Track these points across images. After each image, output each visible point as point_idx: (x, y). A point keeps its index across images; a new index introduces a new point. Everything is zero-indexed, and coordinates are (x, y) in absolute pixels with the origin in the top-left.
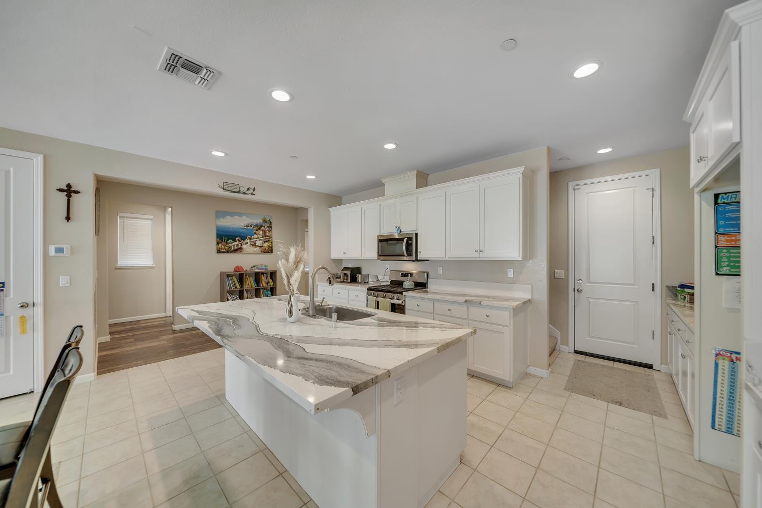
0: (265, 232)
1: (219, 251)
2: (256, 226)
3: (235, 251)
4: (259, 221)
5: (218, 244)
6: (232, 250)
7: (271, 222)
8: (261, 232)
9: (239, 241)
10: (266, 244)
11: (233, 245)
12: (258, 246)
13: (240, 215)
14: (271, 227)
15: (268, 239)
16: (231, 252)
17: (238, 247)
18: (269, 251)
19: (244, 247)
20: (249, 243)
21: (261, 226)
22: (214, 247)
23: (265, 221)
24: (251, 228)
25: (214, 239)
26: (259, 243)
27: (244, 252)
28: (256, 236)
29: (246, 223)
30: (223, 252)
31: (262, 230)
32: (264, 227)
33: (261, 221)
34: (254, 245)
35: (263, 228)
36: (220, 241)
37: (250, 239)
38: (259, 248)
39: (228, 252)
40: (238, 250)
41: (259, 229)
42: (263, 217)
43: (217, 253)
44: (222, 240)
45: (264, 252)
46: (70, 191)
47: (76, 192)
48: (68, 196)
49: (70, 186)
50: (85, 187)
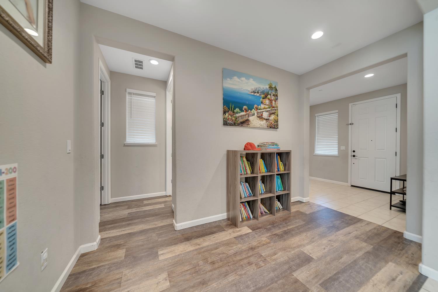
0: (271, 101)
1: (226, 123)
2: (263, 92)
3: (242, 123)
4: (265, 87)
5: (225, 113)
6: (238, 122)
7: (276, 90)
8: (267, 102)
9: (246, 111)
10: (273, 117)
11: (241, 114)
12: (265, 119)
14: (277, 96)
15: (274, 110)
16: (238, 125)
17: (245, 119)
18: (275, 126)
19: (251, 118)
20: (256, 114)
21: (268, 94)
22: (220, 117)
23: (270, 87)
24: (258, 95)
25: (220, 106)
26: (265, 115)
27: (251, 125)
28: (262, 106)
29: (253, 88)
30: (231, 125)
31: (269, 99)
32: (271, 95)
33: (268, 87)
34: (260, 117)
35: (269, 96)
36: (227, 109)
37: (257, 109)
38: (265, 121)
39: (234, 124)
40: (245, 123)
41: (266, 97)
43: (224, 124)
44: (229, 109)
45: (270, 127)
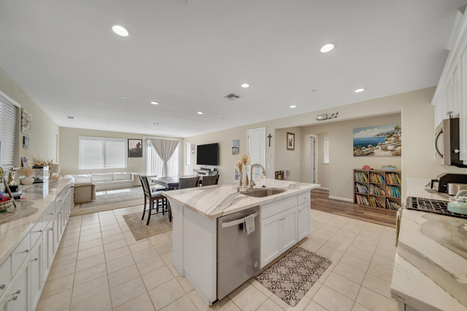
0: (398, 137)
1: (355, 155)
2: (388, 134)
3: (367, 155)
4: (391, 129)
5: (354, 150)
6: (364, 154)
8: (393, 139)
9: (371, 147)
10: (399, 148)
11: (365, 150)
12: (389, 150)
13: (372, 128)
15: (398, 143)
16: (365, 155)
17: (370, 152)
18: (398, 154)
19: (375, 151)
20: (380, 148)
21: (393, 133)
22: (352, 152)
23: (397, 129)
24: (382, 136)
25: (352, 147)
26: (390, 147)
27: (375, 155)
28: (387, 142)
29: (377, 133)
30: (358, 156)
31: (394, 137)
32: (396, 133)
33: (393, 129)
34: (385, 149)
35: (395, 135)
36: (356, 148)
37: (381, 145)
38: (390, 152)
39: (361, 155)
40: (371, 154)
41: (391, 136)
42: (395, 125)
43: (354, 156)
44: (357, 148)
45: (396, 155)
46: (270, 137)
47: (271, 137)
48: (270, 138)
49: (270, 135)
50: (273, 134)
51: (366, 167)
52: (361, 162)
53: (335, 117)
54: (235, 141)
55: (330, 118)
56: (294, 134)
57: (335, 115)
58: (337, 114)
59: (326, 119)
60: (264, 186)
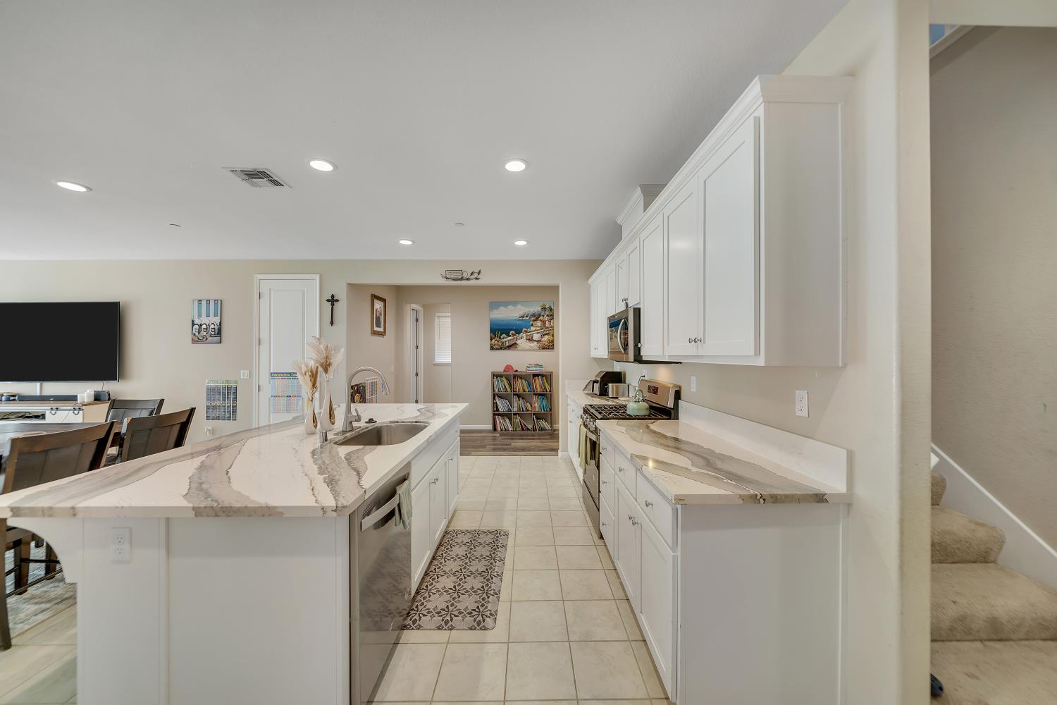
0: (544, 322)
1: (492, 348)
2: (534, 315)
3: (509, 347)
4: (537, 309)
5: (491, 339)
6: (505, 346)
7: (552, 310)
8: (539, 323)
9: (514, 335)
10: (546, 338)
11: (507, 340)
12: (535, 341)
13: (515, 303)
14: (552, 315)
15: (549, 331)
16: (505, 349)
17: (512, 343)
18: (550, 346)
19: (518, 342)
20: (525, 337)
21: (539, 316)
22: (487, 343)
23: (544, 308)
25: (487, 335)
26: (536, 337)
27: (520, 348)
28: (532, 328)
29: (521, 313)
30: (497, 349)
31: (541, 320)
32: (544, 316)
33: (539, 309)
34: (531, 340)
35: (541, 318)
36: (493, 336)
37: (526, 332)
38: (536, 343)
39: (501, 348)
40: (513, 346)
41: (537, 319)
42: (541, 304)
44: (496, 335)
45: (543, 349)
46: (333, 300)
47: (337, 301)
48: (333, 305)
49: (333, 296)
50: (342, 294)
51: (508, 368)
52: (502, 360)
53: (476, 279)
54: (204, 303)
55: (468, 279)
56: (384, 301)
57: (476, 275)
58: (479, 273)
59: (461, 279)
60: (371, 421)
